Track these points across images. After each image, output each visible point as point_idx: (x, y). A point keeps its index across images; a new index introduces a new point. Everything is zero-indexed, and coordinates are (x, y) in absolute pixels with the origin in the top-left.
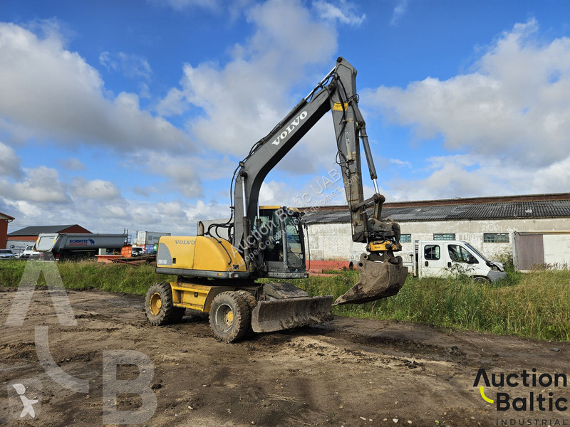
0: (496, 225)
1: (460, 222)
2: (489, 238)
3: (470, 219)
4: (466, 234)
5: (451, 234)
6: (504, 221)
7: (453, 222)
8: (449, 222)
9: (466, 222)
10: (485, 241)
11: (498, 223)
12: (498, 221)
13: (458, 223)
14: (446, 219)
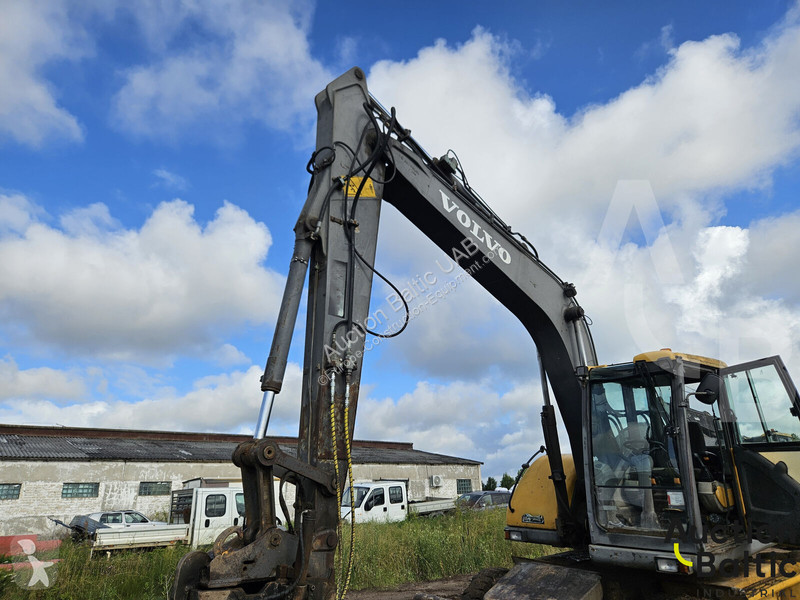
0: (158, 469)
1: (111, 464)
2: (146, 489)
3: (126, 460)
4: (116, 483)
5: (91, 484)
6: (169, 464)
7: (100, 463)
8: (94, 464)
9: (121, 464)
10: (140, 494)
11: (161, 468)
12: (162, 465)
13: (108, 465)
14: (89, 460)
